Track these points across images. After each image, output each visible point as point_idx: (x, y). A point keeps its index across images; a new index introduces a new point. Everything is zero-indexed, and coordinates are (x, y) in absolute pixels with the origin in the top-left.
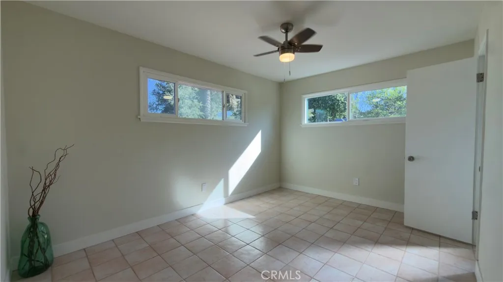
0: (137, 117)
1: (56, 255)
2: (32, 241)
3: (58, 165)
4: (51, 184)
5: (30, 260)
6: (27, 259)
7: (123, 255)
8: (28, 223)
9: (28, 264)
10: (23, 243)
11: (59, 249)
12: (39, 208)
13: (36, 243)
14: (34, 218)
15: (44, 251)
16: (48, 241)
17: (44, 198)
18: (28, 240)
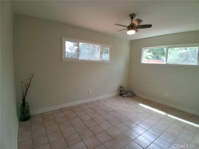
0: (61, 59)
1: (32, 114)
2: (24, 108)
3: (30, 80)
4: (28, 88)
5: (24, 115)
6: (23, 114)
7: (55, 118)
8: (22, 102)
9: (23, 117)
10: (21, 109)
11: (33, 112)
12: (25, 97)
13: (25, 110)
14: (24, 100)
15: (28, 112)
16: (29, 109)
17: (26, 93)
18: (23, 108)
